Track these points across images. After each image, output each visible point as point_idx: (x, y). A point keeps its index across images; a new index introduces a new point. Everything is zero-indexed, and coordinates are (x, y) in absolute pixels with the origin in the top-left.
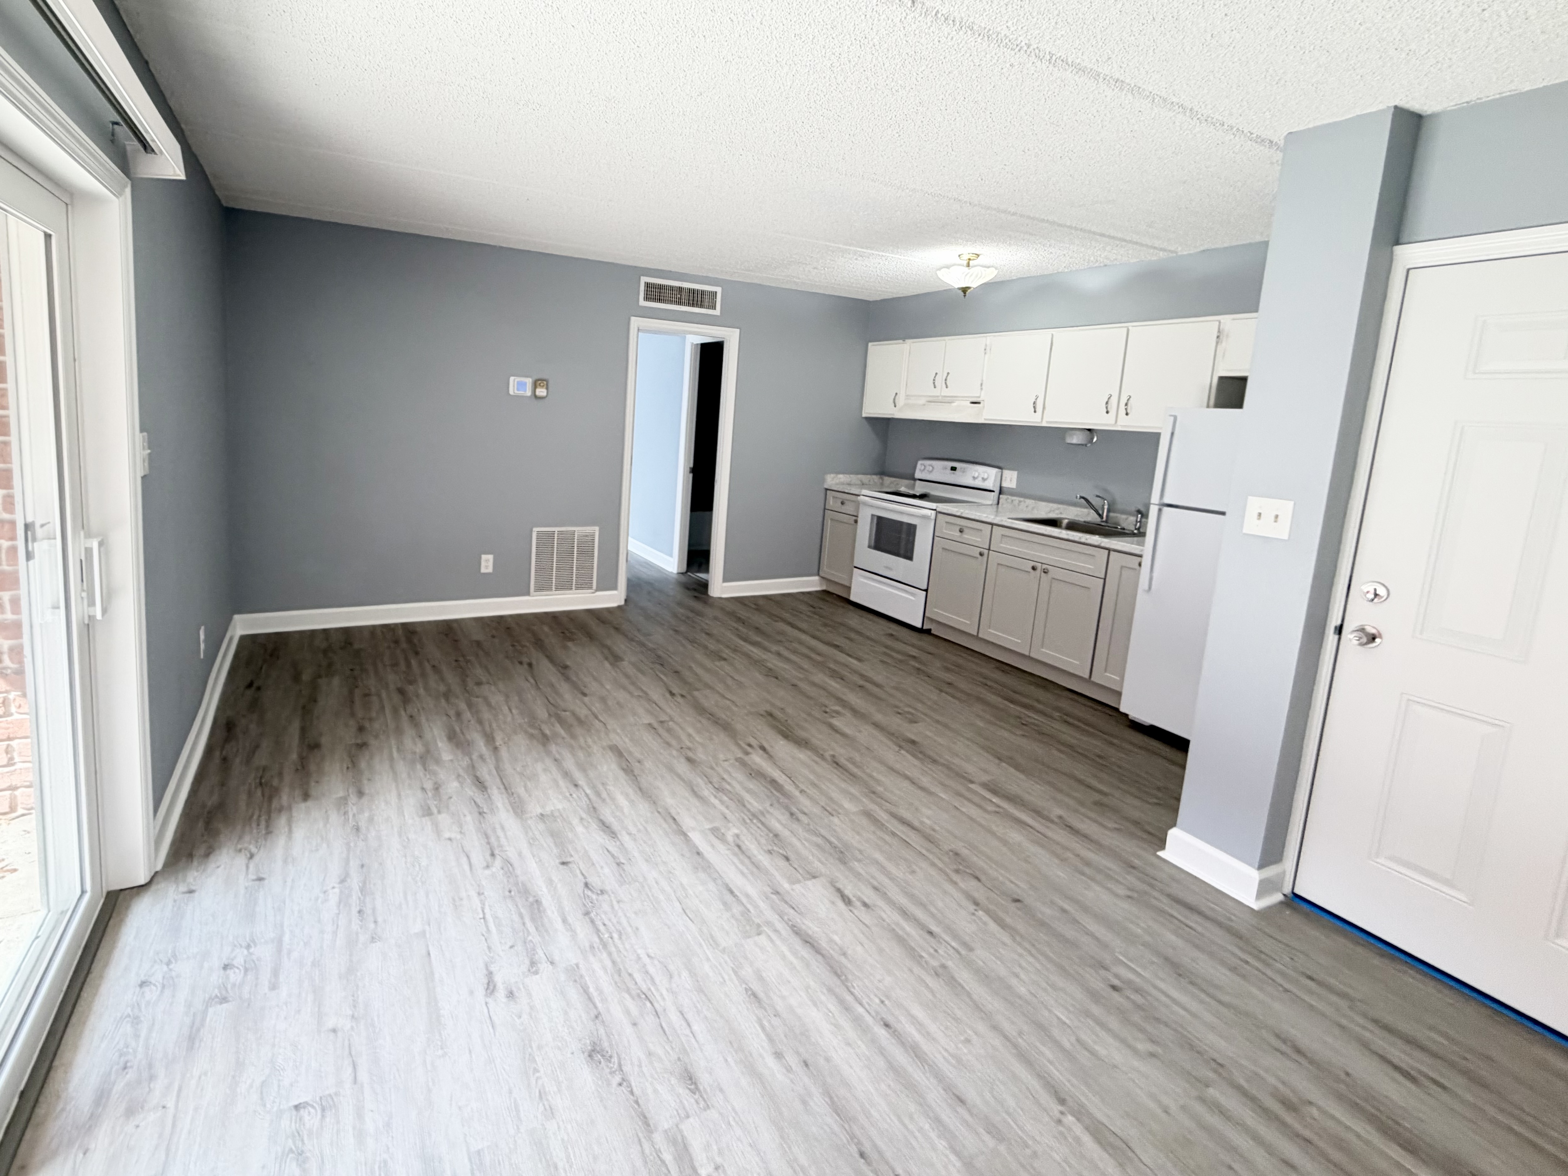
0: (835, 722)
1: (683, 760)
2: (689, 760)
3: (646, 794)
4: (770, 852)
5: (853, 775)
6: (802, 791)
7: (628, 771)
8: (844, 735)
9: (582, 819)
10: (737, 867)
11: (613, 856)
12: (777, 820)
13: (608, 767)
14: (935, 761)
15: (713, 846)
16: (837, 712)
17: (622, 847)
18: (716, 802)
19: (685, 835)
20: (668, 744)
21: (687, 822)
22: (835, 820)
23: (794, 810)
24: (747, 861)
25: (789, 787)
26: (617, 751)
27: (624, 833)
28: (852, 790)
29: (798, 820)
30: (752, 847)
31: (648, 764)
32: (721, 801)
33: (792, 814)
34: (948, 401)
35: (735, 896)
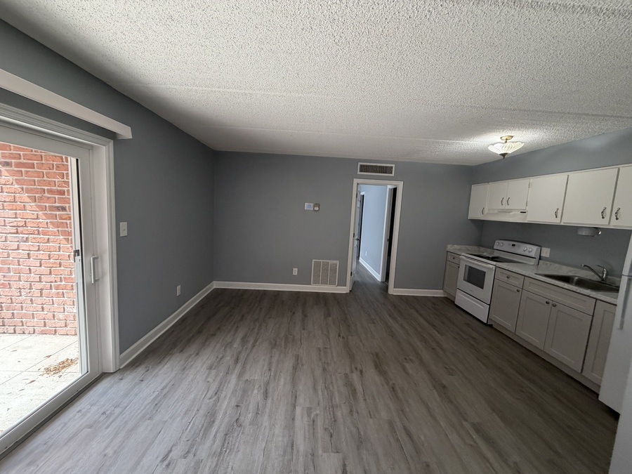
0: (407, 366)
1: (321, 369)
2: (324, 370)
3: (294, 382)
4: (326, 429)
5: (398, 398)
6: (365, 400)
7: (295, 369)
8: (407, 373)
9: (260, 386)
10: (305, 432)
11: (258, 408)
12: (341, 413)
13: (288, 364)
14: (451, 401)
15: (302, 417)
16: (411, 360)
17: (265, 406)
18: (320, 393)
19: (295, 407)
20: (321, 359)
21: (301, 400)
22: (371, 421)
23: (354, 409)
24: (311, 431)
25: (360, 395)
26: (297, 358)
27: (271, 398)
28: (392, 406)
29: (352, 415)
30: (319, 423)
31: (305, 367)
32: (323, 394)
33: (351, 411)
34: (509, 211)
35: (293, 449)
